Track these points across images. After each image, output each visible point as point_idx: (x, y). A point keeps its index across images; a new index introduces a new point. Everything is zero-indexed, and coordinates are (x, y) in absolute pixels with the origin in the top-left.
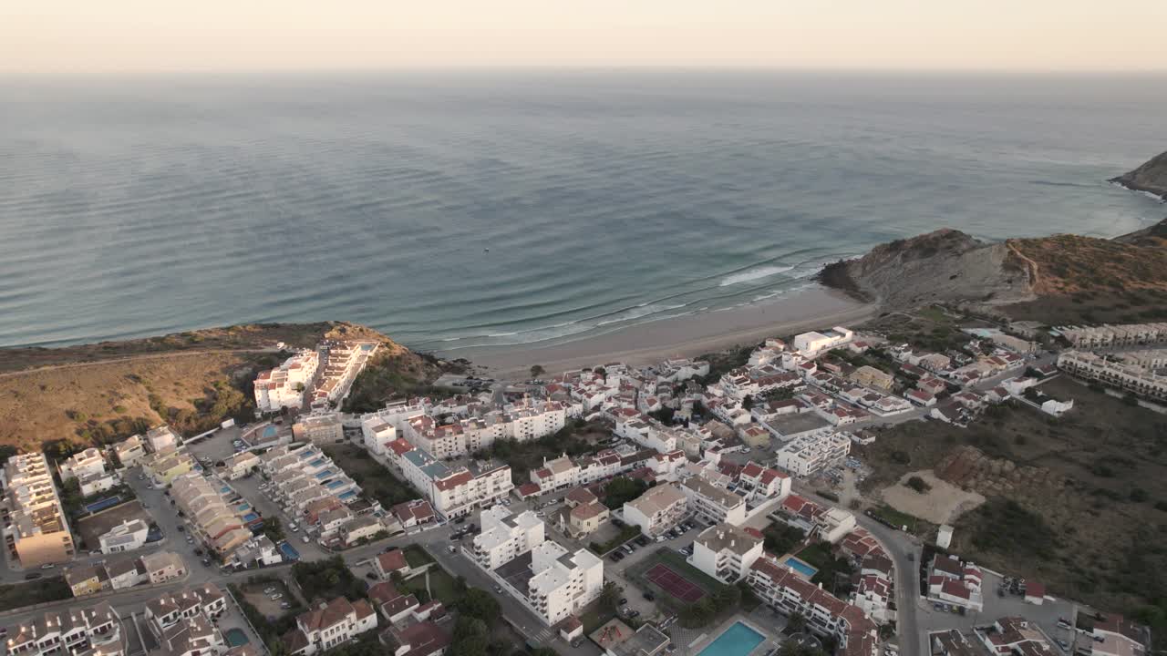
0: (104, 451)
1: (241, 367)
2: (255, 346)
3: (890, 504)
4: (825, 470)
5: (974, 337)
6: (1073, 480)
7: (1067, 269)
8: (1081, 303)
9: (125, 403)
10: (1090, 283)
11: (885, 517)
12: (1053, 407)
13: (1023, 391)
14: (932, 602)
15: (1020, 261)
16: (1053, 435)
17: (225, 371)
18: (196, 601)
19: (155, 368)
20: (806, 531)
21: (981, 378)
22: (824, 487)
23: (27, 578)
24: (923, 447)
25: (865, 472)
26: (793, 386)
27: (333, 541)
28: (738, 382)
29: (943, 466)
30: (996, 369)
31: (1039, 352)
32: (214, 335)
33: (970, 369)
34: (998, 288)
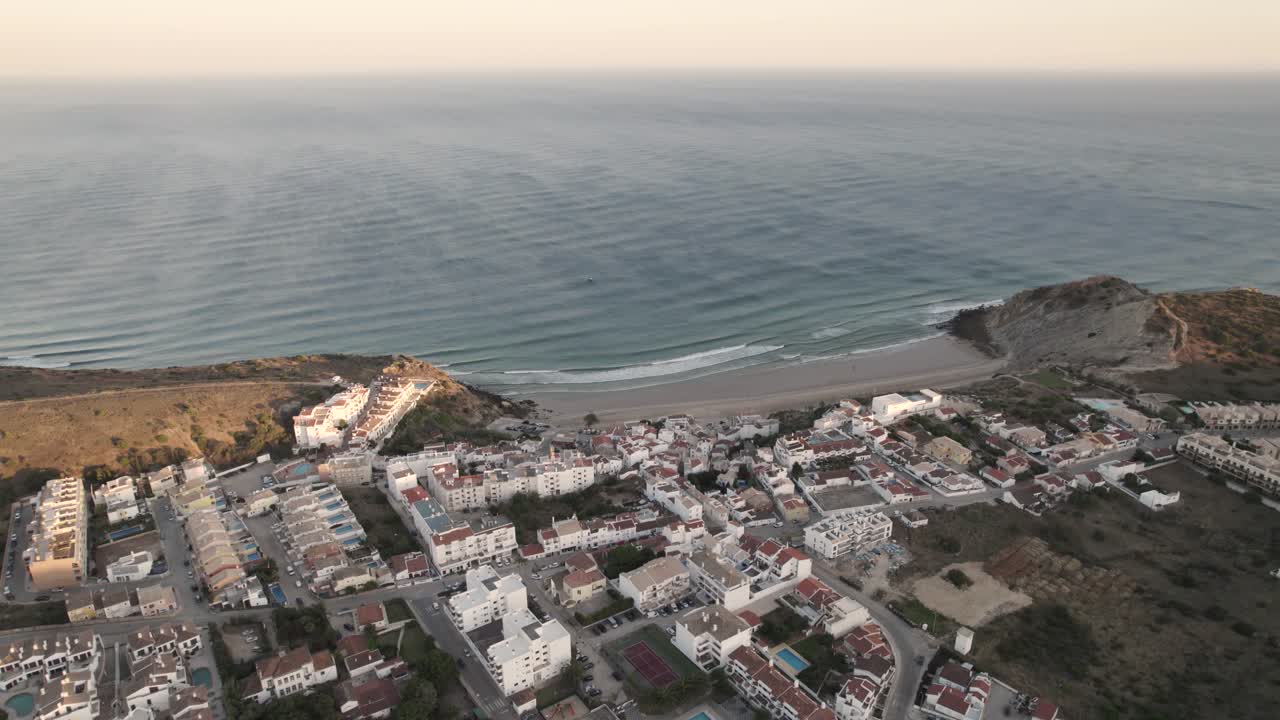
0: (138, 480)
1: (289, 400)
2: (312, 379)
3: (919, 598)
4: (857, 554)
5: (1087, 409)
6: (1145, 588)
7: (1225, 333)
8: (1233, 374)
9: (168, 433)
10: (1250, 351)
11: (909, 612)
12: (1153, 499)
13: (1123, 477)
14: (925, 713)
15: (1167, 320)
16: (1142, 532)
17: (272, 404)
18: (173, 638)
19: (205, 397)
20: (811, 620)
21: (1078, 459)
22: (851, 572)
23: (37, 600)
24: (980, 536)
25: (903, 559)
26: (855, 454)
27: (323, 588)
28: (792, 447)
29: (995, 559)
30: (1100, 450)
31: (1160, 431)
32: (277, 365)
33: (1066, 447)
34: (1135, 352)
